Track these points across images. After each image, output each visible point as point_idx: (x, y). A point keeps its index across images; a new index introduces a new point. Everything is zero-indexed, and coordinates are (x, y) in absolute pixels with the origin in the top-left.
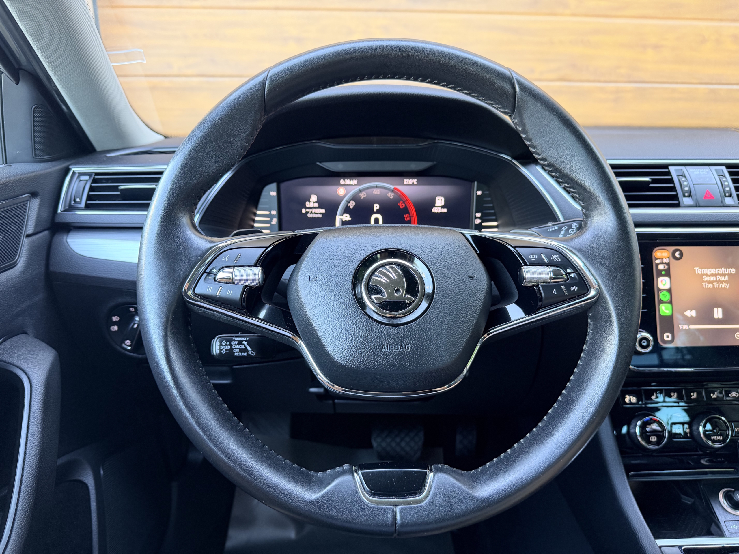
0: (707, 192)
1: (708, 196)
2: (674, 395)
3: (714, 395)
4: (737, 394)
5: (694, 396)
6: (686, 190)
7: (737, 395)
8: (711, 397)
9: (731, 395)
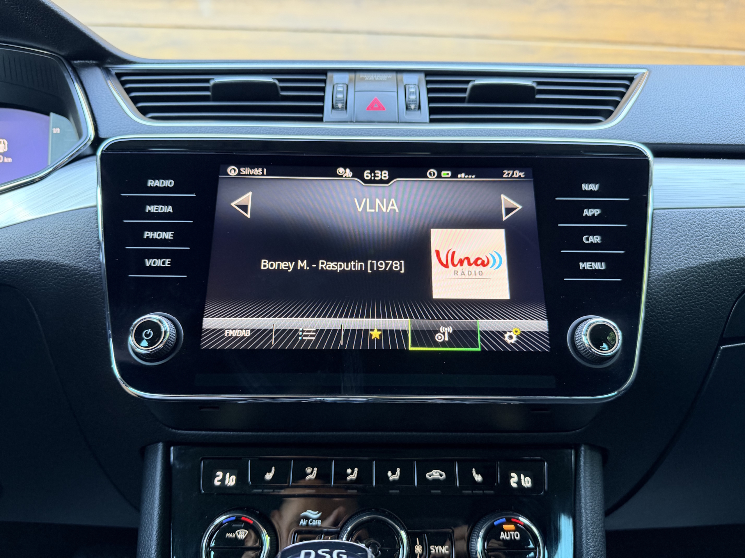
0: (376, 101)
1: (376, 106)
2: (311, 473)
3: (394, 473)
4: (443, 473)
5: (352, 475)
6: (340, 99)
7: (441, 475)
8: (388, 478)
9: (430, 476)
